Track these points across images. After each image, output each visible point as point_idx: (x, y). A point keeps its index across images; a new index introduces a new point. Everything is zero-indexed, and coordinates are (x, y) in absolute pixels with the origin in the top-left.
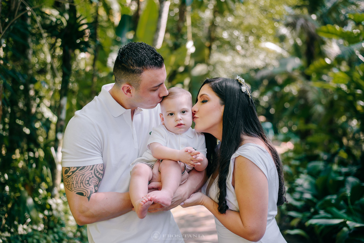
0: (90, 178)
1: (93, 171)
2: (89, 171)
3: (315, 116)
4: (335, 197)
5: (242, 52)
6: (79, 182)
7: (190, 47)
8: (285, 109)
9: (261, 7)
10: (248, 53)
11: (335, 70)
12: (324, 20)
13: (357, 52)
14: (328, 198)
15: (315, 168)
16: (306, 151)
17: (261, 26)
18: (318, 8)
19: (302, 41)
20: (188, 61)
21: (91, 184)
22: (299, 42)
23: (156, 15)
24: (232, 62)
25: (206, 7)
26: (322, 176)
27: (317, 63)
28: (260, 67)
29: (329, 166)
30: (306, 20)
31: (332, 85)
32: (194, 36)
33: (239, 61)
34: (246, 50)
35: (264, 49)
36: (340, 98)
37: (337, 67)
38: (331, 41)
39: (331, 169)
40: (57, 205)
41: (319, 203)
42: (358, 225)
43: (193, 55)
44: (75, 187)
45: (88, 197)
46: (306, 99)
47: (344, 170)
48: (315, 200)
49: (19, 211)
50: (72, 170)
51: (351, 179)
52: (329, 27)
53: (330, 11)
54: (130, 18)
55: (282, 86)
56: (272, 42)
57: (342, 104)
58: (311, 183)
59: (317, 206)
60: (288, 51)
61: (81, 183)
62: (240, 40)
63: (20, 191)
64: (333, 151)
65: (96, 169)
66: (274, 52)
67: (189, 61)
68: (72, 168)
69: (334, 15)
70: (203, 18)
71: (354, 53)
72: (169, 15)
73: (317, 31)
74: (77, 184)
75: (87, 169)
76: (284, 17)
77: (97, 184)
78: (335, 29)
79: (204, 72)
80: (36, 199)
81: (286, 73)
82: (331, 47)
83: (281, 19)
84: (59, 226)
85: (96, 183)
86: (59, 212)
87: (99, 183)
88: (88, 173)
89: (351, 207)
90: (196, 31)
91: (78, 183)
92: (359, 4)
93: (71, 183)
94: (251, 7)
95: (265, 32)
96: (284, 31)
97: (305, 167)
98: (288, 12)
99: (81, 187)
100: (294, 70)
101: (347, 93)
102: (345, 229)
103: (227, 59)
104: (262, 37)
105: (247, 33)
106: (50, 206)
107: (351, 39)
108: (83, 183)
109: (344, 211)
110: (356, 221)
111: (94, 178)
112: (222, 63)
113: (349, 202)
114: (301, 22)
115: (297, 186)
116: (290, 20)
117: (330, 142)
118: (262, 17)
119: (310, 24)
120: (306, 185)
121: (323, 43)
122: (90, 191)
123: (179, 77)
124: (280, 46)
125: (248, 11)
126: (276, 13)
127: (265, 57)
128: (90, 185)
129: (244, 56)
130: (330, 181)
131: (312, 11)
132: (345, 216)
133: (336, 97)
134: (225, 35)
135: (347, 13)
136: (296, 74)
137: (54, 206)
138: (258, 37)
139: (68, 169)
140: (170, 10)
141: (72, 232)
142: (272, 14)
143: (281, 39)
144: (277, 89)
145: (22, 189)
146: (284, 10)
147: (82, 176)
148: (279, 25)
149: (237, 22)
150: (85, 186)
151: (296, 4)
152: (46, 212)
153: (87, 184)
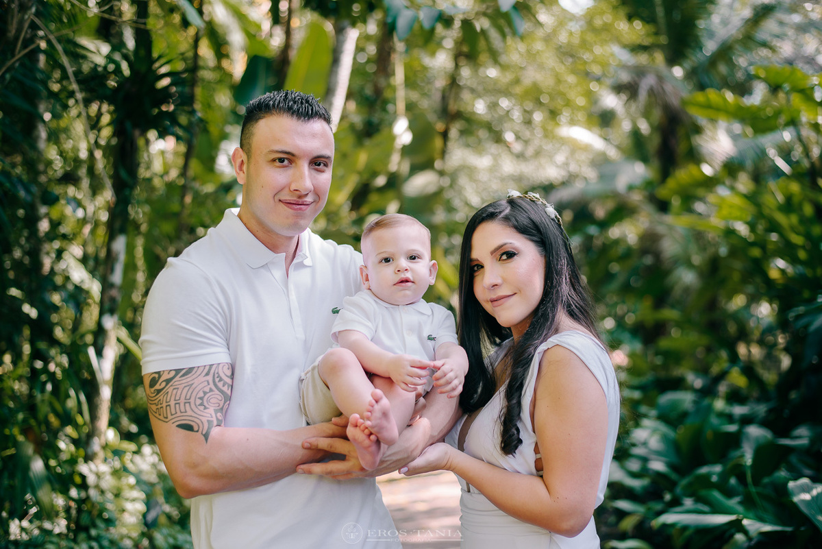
0: (205, 393)
1: (210, 378)
2: (201, 379)
3: (677, 292)
4: (718, 468)
5: (517, 147)
6: (182, 401)
7: (402, 131)
8: (610, 276)
9: (561, 47)
10: (530, 151)
11: (723, 191)
12: (700, 79)
13: (772, 153)
14: (704, 470)
15: (674, 405)
16: (654, 368)
17: (561, 88)
18: (689, 52)
19: (651, 125)
20: (396, 163)
21: (207, 406)
22: (644, 127)
23: (326, 59)
24: (494, 169)
25: (439, 45)
26: (690, 422)
27: (683, 175)
28: (556, 181)
29: (706, 402)
30: (660, 79)
31: (716, 222)
32: (410, 107)
33: (509, 166)
34: (526, 142)
35: (564, 141)
36: (733, 252)
37: (728, 182)
38: (715, 128)
39: (709, 408)
40: (99, 476)
41: (684, 482)
42: (767, 528)
43: (406, 151)
44: (173, 412)
45: (204, 433)
46: (657, 255)
47: (739, 410)
48: (674, 476)
49: (12, 487)
50: (164, 377)
51: (754, 431)
52: (712, 95)
53: (713, 61)
54: (268, 63)
55: (604, 225)
56: (582, 127)
57: (738, 265)
58: (665, 438)
59: (678, 490)
60: (618, 147)
61: (185, 403)
62: (513, 120)
63: (16, 444)
64: (715, 369)
65: (218, 373)
66: (586, 148)
67: (399, 164)
68: (166, 373)
69: (723, 68)
70: (430, 68)
71: (766, 155)
72: (355, 59)
73: (684, 102)
74: (177, 405)
75: (198, 373)
76: (612, 70)
77: (221, 406)
78: (725, 100)
79: (432, 189)
80: (53, 463)
81: (615, 195)
82: (714, 139)
83: (604, 75)
84: (101, 525)
85: (218, 405)
86: (102, 492)
87: (224, 404)
88: (200, 382)
89: (753, 490)
90: (414, 96)
91: (179, 403)
92: (778, 45)
93: (164, 405)
94: (539, 46)
95: (568, 103)
96: (611, 101)
97: (652, 404)
98: (620, 60)
99: (186, 412)
100: (631, 188)
101: (749, 241)
102: (739, 537)
103: (482, 162)
104: (561, 113)
105: (529, 105)
106: (83, 477)
107: (759, 122)
108: (189, 403)
109: (737, 499)
110: (762, 520)
111: (213, 393)
112: (470, 171)
113: (749, 479)
114: (648, 82)
115: (634, 445)
116: (625, 77)
117: (709, 350)
118: (561, 69)
119: (668, 88)
120: (655, 443)
121: (698, 130)
122: (208, 421)
123: (374, 198)
124: (601, 136)
125: (531, 56)
126: (594, 61)
127: (567, 159)
128: (205, 408)
129: (520, 156)
130: (709, 434)
131: (674, 57)
132: (740, 509)
133: (723, 251)
134: (480, 107)
135: (751, 64)
136: (636, 197)
137: (91, 479)
138: (553, 114)
139: (157, 376)
140: (359, 49)
141: (130, 538)
142: (585, 63)
143: (605, 119)
144: (593, 230)
145: (21, 438)
146: (612, 55)
147: (188, 388)
148: (600, 88)
149: (508, 77)
150: (196, 410)
151: (639, 41)
152: (74, 493)
153: (200, 405)
